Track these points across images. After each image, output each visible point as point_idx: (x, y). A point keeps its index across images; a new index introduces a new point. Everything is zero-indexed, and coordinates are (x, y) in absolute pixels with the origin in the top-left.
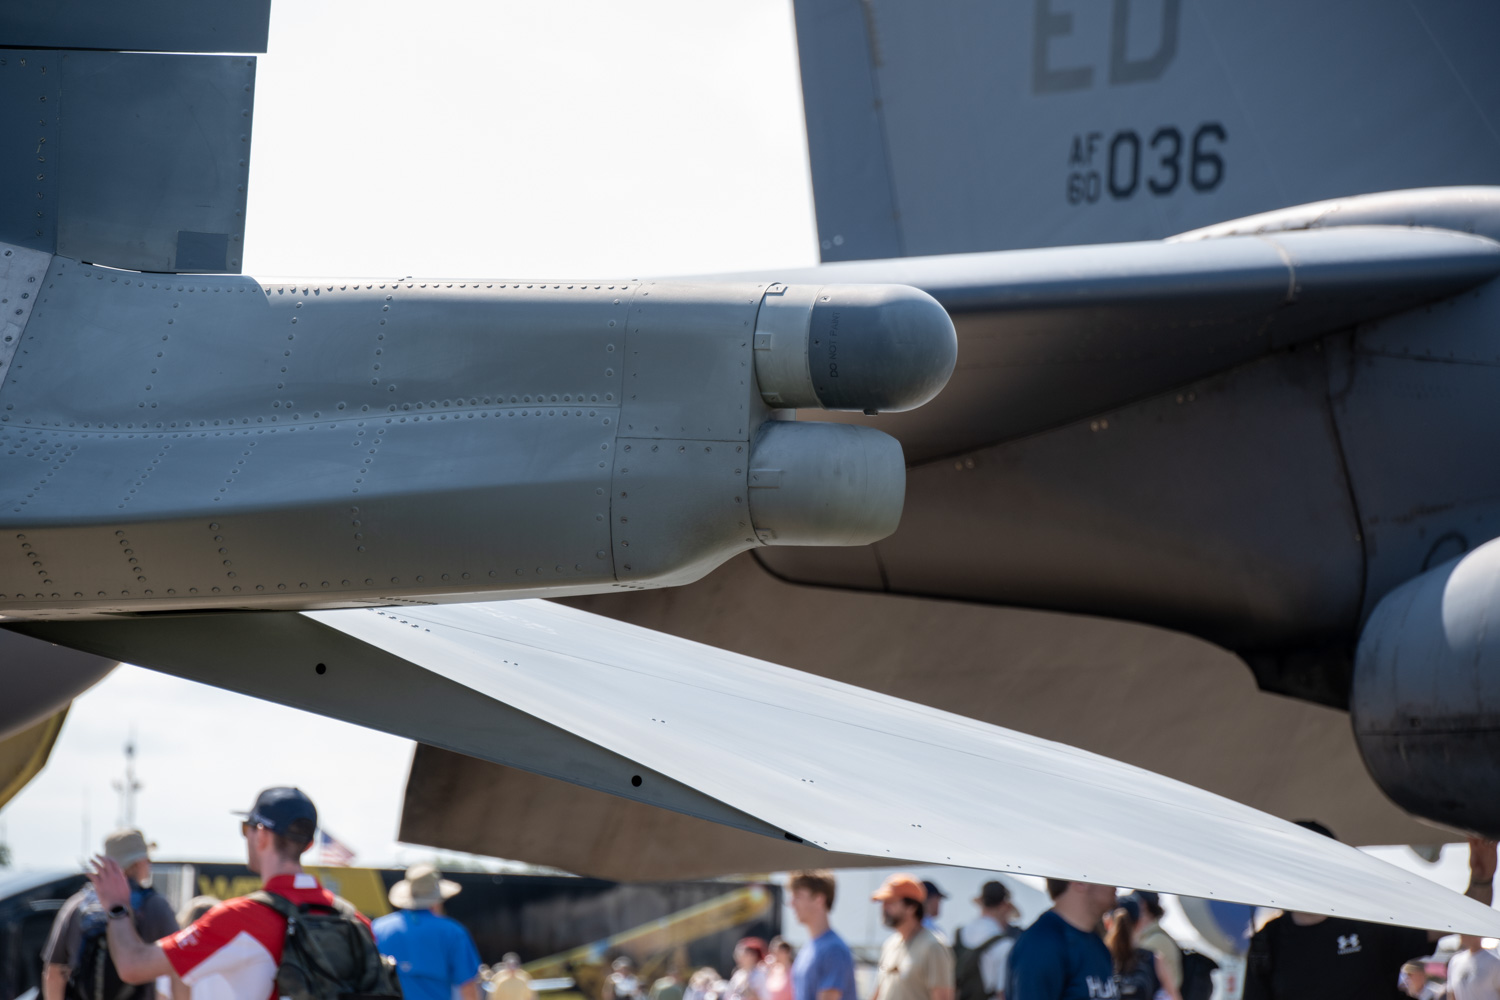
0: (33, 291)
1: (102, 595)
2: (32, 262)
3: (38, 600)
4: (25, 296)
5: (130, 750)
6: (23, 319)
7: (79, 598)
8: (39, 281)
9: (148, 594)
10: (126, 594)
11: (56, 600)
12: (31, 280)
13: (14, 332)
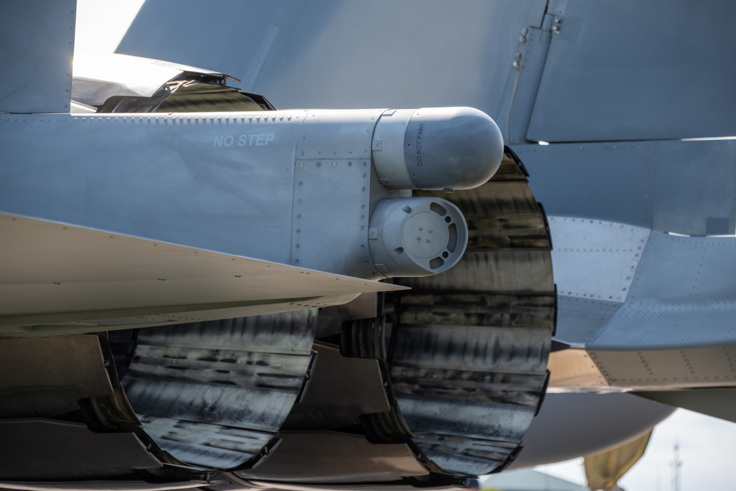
0: (643, 246)
1: (675, 380)
2: (643, 233)
3: (648, 382)
4: (639, 248)
5: (676, 448)
6: (639, 258)
7: (665, 381)
8: (646, 241)
9: (696, 379)
10: (686, 380)
11: (655, 382)
12: (642, 241)
13: (635, 264)
